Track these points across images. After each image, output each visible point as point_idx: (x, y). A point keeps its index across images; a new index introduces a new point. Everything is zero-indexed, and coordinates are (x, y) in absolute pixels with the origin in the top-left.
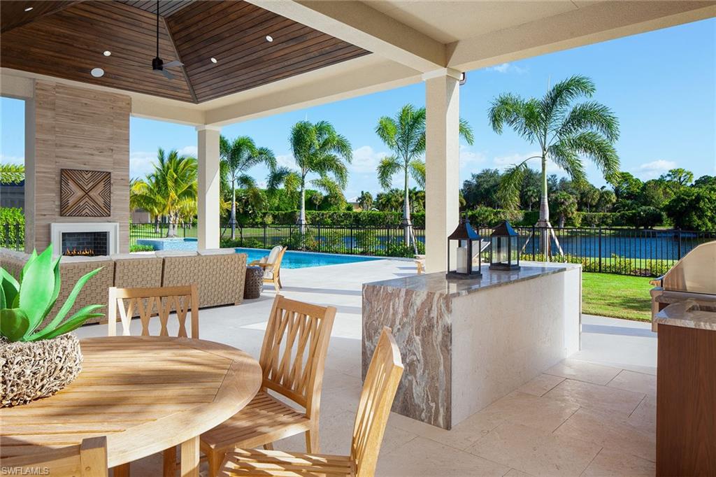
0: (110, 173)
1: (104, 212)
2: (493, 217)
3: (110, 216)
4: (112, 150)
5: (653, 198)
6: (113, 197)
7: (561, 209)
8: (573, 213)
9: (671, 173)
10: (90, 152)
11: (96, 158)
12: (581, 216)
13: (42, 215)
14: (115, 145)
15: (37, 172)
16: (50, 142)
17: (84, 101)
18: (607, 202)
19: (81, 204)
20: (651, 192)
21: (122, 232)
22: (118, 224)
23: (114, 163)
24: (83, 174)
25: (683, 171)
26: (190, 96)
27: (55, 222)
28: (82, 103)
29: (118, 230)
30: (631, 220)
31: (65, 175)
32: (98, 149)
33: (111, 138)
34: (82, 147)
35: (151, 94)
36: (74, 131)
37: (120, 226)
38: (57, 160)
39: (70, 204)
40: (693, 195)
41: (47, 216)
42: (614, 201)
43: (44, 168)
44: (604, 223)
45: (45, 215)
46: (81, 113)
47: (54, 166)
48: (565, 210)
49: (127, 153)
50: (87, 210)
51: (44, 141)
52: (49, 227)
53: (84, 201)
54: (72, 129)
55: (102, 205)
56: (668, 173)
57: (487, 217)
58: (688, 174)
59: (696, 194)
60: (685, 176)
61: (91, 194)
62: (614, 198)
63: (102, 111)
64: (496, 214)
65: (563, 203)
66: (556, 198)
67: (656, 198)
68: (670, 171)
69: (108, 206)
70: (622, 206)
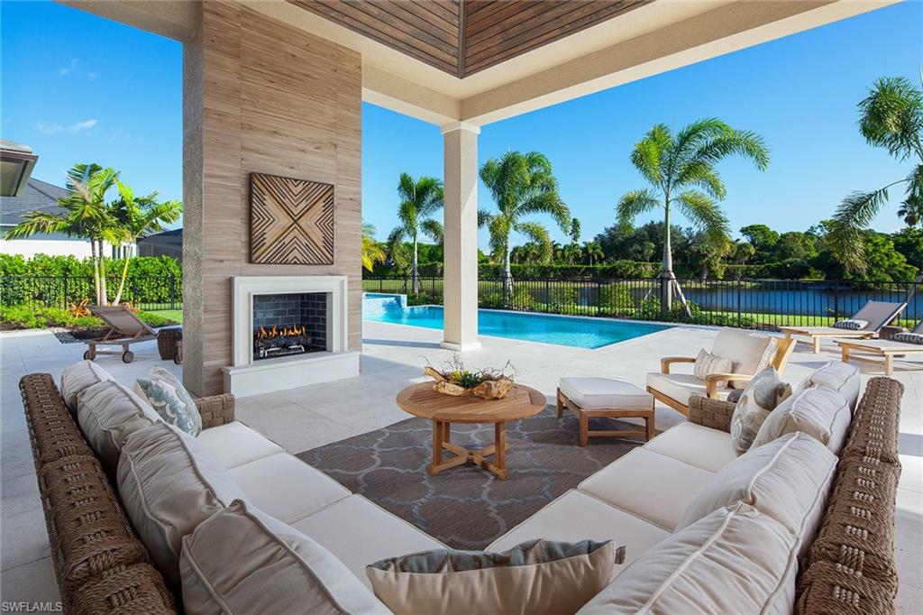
0: (333, 186)
1: (324, 257)
2: (633, 269)
3: (332, 263)
4: (335, 146)
5: (792, 250)
6: (338, 231)
7: (704, 261)
8: (716, 265)
9: (822, 224)
10: (299, 146)
11: (310, 157)
12: (725, 268)
13: (216, 260)
14: (339, 138)
15: (207, 176)
16: (231, 120)
17: (290, 49)
18: (745, 255)
19: (287, 241)
20: (790, 245)
21: (351, 293)
22: (345, 278)
23: (338, 170)
24: (290, 184)
26: (455, 61)
27: (241, 275)
28: (287, 53)
29: (346, 288)
30: (776, 272)
31: (259, 184)
32: (312, 142)
33: (334, 125)
34: (287, 136)
35: (400, 49)
36: (273, 104)
37: (349, 282)
38: (244, 154)
39: (268, 241)
41: (225, 262)
42: (753, 253)
43: (220, 167)
44: (748, 275)
45: (222, 261)
46: (287, 72)
47: (239, 167)
48: (709, 263)
49: (357, 153)
50: (295, 253)
51: (220, 115)
52: (230, 283)
53: (291, 236)
54: (272, 100)
55: (320, 244)
56: (819, 224)
57: (628, 270)
61: (302, 222)
62: (753, 250)
63: (320, 74)
64: (636, 266)
65: (706, 255)
66: (698, 250)
67: (796, 250)
69: (329, 245)
70: (760, 259)
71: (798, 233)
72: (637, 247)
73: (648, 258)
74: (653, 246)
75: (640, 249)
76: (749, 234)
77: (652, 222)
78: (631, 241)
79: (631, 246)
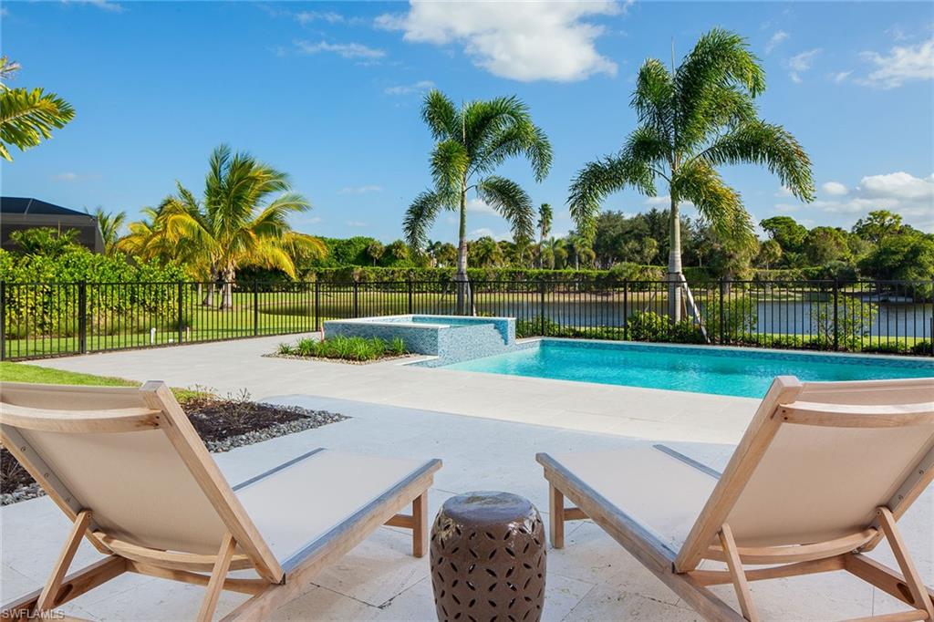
2: (638, 275)
5: (824, 250)
8: (744, 270)
9: (871, 216)
12: (753, 274)
18: (770, 256)
20: (821, 244)
25: (888, 214)
40: (909, 244)
48: (735, 267)
56: (868, 216)
57: (631, 276)
58: (895, 217)
59: (912, 244)
60: (891, 220)
64: (641, 271)
65: (731, 257)
67: (829, 250)
68: (871, 214)
70: (786, 262)
71: (829, 228)
72: (633, 244)
73: (649, 261)
74: (656, 243)
75: (639, 248)
76: (771, 229)
77: (654, 210)
78: (627, 236)
79: (626, 243)
